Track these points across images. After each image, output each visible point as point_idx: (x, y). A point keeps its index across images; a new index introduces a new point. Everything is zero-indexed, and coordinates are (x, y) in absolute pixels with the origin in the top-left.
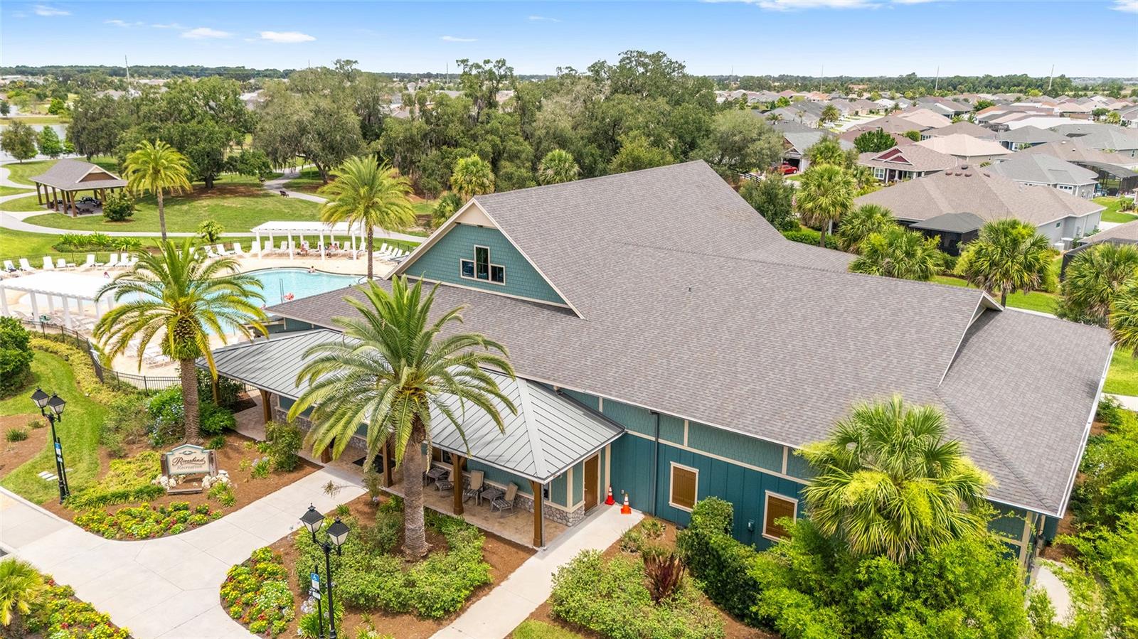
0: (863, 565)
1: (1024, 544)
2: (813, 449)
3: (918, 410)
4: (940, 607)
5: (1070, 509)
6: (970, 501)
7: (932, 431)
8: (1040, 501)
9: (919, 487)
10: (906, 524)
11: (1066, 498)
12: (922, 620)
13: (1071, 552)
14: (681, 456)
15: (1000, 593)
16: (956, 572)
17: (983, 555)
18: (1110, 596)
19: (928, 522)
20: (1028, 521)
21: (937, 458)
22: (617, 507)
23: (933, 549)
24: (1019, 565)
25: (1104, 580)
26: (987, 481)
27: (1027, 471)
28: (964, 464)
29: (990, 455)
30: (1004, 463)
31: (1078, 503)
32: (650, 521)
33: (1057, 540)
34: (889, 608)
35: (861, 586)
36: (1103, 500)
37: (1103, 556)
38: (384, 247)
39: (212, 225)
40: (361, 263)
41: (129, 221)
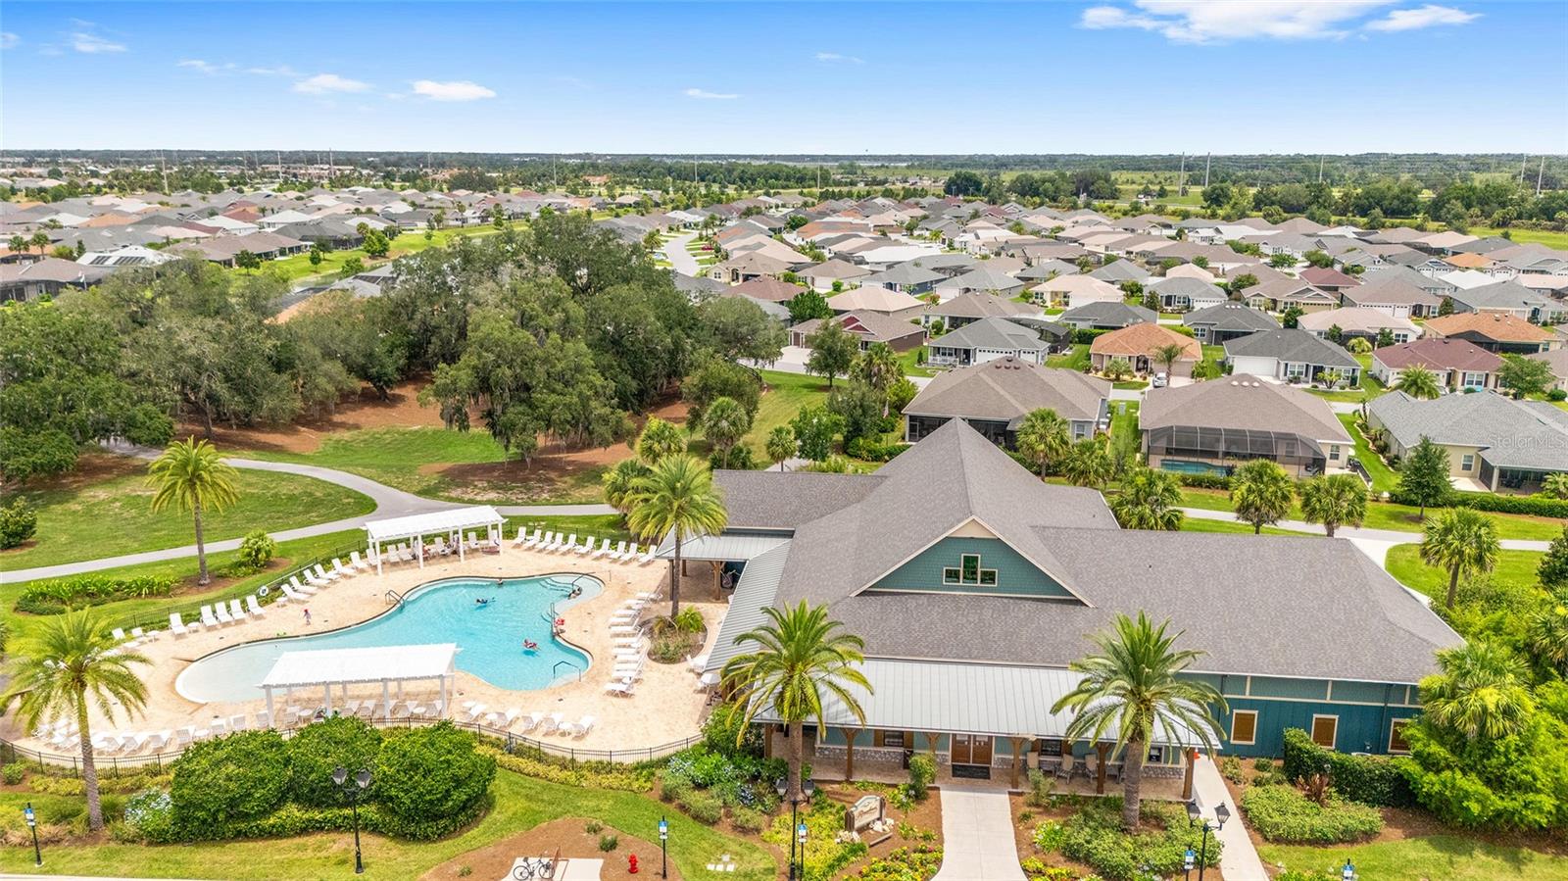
14: (1243, 704)
32: (1225, 759)
38: (522, 530)
39: (261, 537)
40: (513, 559)
41: (32, 545)
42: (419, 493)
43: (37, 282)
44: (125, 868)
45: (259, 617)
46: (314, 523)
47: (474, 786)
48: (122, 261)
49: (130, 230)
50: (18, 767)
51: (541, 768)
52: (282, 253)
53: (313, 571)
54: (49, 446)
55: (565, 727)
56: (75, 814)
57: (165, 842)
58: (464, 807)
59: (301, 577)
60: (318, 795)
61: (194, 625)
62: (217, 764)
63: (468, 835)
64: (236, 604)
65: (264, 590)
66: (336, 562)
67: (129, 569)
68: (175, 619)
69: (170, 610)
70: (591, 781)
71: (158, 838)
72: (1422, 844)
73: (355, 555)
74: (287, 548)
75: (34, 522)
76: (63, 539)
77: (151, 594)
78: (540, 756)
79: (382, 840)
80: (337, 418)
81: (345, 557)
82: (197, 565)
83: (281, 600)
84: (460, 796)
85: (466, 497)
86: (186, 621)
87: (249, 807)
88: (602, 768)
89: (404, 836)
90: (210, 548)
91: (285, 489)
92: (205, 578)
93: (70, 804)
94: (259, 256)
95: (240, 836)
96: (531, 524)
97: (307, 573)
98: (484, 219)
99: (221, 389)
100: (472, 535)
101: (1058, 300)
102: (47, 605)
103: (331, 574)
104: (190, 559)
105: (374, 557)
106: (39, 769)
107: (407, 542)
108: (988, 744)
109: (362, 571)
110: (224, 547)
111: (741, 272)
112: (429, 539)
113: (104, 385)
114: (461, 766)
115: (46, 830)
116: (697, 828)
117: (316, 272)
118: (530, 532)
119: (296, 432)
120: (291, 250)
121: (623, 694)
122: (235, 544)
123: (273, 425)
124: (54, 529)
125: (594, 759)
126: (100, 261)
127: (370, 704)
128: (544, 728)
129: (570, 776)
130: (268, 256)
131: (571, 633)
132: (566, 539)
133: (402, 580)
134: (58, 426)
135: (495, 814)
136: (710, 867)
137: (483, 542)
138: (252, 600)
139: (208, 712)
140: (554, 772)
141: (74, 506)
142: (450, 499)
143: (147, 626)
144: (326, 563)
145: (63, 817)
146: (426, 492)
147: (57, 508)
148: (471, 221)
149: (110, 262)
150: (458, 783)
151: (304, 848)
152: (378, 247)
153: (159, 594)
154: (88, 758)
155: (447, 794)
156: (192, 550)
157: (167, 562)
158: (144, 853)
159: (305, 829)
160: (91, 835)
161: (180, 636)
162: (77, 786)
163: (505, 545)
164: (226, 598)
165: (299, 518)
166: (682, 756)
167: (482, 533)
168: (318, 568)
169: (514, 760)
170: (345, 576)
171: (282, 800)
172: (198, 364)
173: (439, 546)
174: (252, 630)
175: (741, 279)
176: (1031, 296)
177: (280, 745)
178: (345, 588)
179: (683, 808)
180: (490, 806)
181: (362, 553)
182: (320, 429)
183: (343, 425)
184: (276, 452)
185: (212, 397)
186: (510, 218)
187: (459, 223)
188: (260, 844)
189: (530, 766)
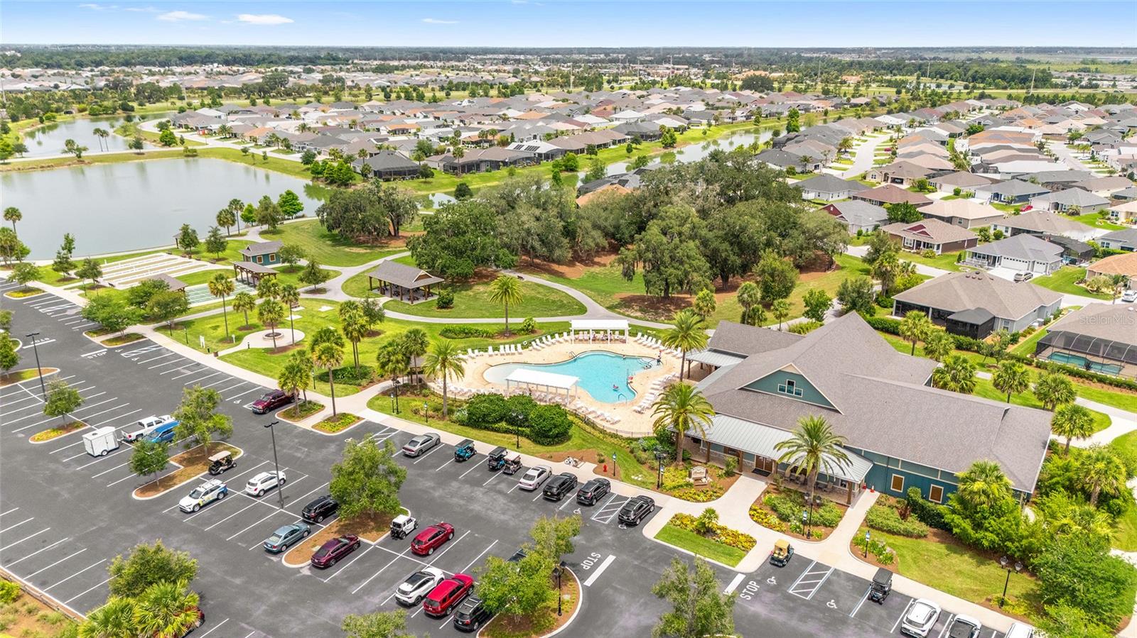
0: (979, 507)
1: (1021, 501)
2: (960, 474)
3: (992, 464)
4: (999, 518)
5: (1036, 488)
6: (1007, 489)
7: (997, 470)
8: (1026, 488)
9: (995, 486)
10: (991, 496)
11: (1034, 487)
12: (995, 521)
13: (1035, 503)
14: (897, 472)
15: (1015, 514)
16: (1004, 508)
17: (1011, 504)
18: (1045, 514)
19: (997, 496)
20: (1022, 494)
21: (999, 478)
22: (867, 490)
23: (998, 502)
24: (1020, 506)
25: (1043, 511)
26: (1012, 484)
27: (1022, 478)
28: (1006, 479)
29: (1012, 475)
30: (1015, 476)
31: (1038, 487)
32: (884, 495)
33: (1031, 500)
34: (985, 518)
35: (978, 513)
36: (1047, 487)
37: (1044, 504)
38: (640, 334)
39: (531, 319)
40: (632, 346)
41: (451, 308)
42: (608, 308)
43: (486, 161)
44: (450, 430)
45: (520, 354)
46: (559, 316)
47: (561, 429)
48: (529, 148)
49: (540, 124)
50: (427, 391)
51: (592, 431)
52: (614, 143)
53: (546, 338)
54: (464, 266)
55: (608, 419)
56: (440, 410)
57: (463, 425)
58: (557, 436)
59: (541, 340)
60: (512, 421)
61: (496, 352)
62: (481, 402)
63: (558, 447)
64: (513, 346)
65: (525, 343)
66: (557, 335)
67: (482, 324)
68: (490, 348)
69: (489, 345)
70: (609, 440)
71: (462, 423)
72: (943, 546)
73: (565, 334)
74: (542, 325)
75: (453, 298)
76: (463, 307)
77: (486, 337)
78: (594, 426)
79: (529, 441)
80: (597, 259)
81: (561, 334)
82: (505, 327)
83: (530, 348)
84: (555, 431)
85: (627, 313)
86: (494, 350)
87: (490, 419)
88: (615, 436)
89: (536, 442)
90: (511, 320)
91: (553, 297)
92: (507, 333)
93: (439, 406)
94: (599, 146)
95: (486, 428)
96: (646, 332)
97: (544, 338)
98: (748, 117)
99: (537, 244)
100: (617, 333)
101: (1131, 218)
102: (450, 335)
103: (554, 340)
104: (503, 324)
105: (572, 336)
106: (433, 393)
107: (588, 331)
108: (771, 463)
109: (567, 341)
110: (517, 321)
111: (890, 176)
112: (597, 331)
113: (488, 241)
114: (558, 420)
115: (430, 413)
116: (636, 464)
117: (629, 157)
118: (643, 336)
119: (574, 265)
120: (619, 141)
121: (639, 412)
122: (521, 320)
123: (559, 262)
124: (461, 302)
125: (612, 432)
126: (519, 147)
127: (543, 395)
128: (601, 418)
129: (601, 436)
130: (605, 145)
131: (635, 385)
132: (657, 342)
133: (579, 348)
134: (469, 257)
135: (569, 442)
136: (633, 477)
137: (621, 337)
138: (519, 346)
139: (491, 386)
140: (597, 433)
141: (470, 293)
142: (619, 313)
143: (480, 350)
144: (553, 336)
145: (436, 410)
146: (610, 308)
147: (464, 293)
148: (739, 119)
149: (523, 149)
150: (556, 426)
151: (505, 438)
152: (669, 141)
153: (489, 337)
154: (445, 392)
155: (551, 430)
156: (503, 321)
157: (497, 324)
158: (457, 427)
159: (507, 431)
160: (443, 418)
161: (491, 356)
162: (441, 401)
163: (630, 339)
164: (510, 344)
165: (553, 313)
166: (645, 439)
167: (622, 332)
168: (549, 337)
169: (583, 425)
170: (559, 342)
171: (501, 420)
172: (528, 232)
173: (600, 336)
174: (517, 358)
175: (890, 180)
176: (1108, 214)
177: (503, 400)
178: (558, 347)
179: (635, 457)
180: (569, 438)
181: (569, 334)
182: (586, 265)
183: (598, 264)
184: (559, 276)
185: (533, 247)
186: (767, 116)
187: (731, 120)
188: (492, 433)
189: (588, 428)
